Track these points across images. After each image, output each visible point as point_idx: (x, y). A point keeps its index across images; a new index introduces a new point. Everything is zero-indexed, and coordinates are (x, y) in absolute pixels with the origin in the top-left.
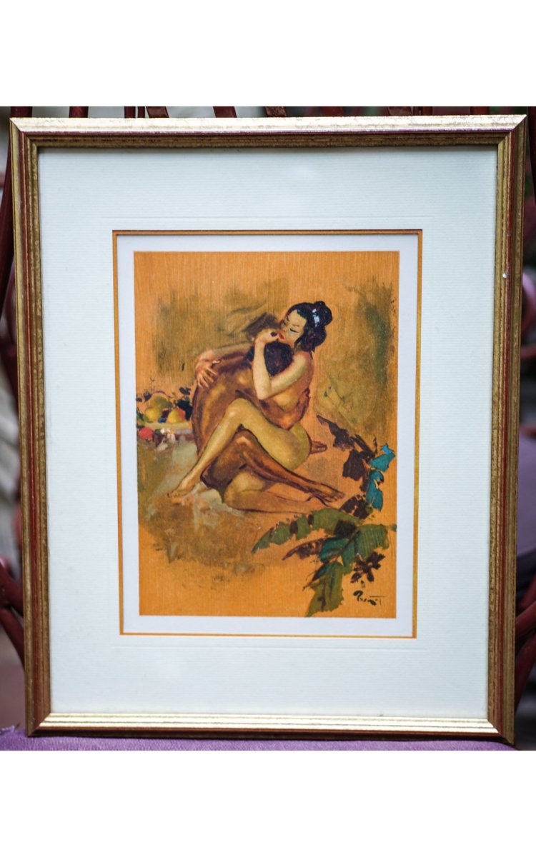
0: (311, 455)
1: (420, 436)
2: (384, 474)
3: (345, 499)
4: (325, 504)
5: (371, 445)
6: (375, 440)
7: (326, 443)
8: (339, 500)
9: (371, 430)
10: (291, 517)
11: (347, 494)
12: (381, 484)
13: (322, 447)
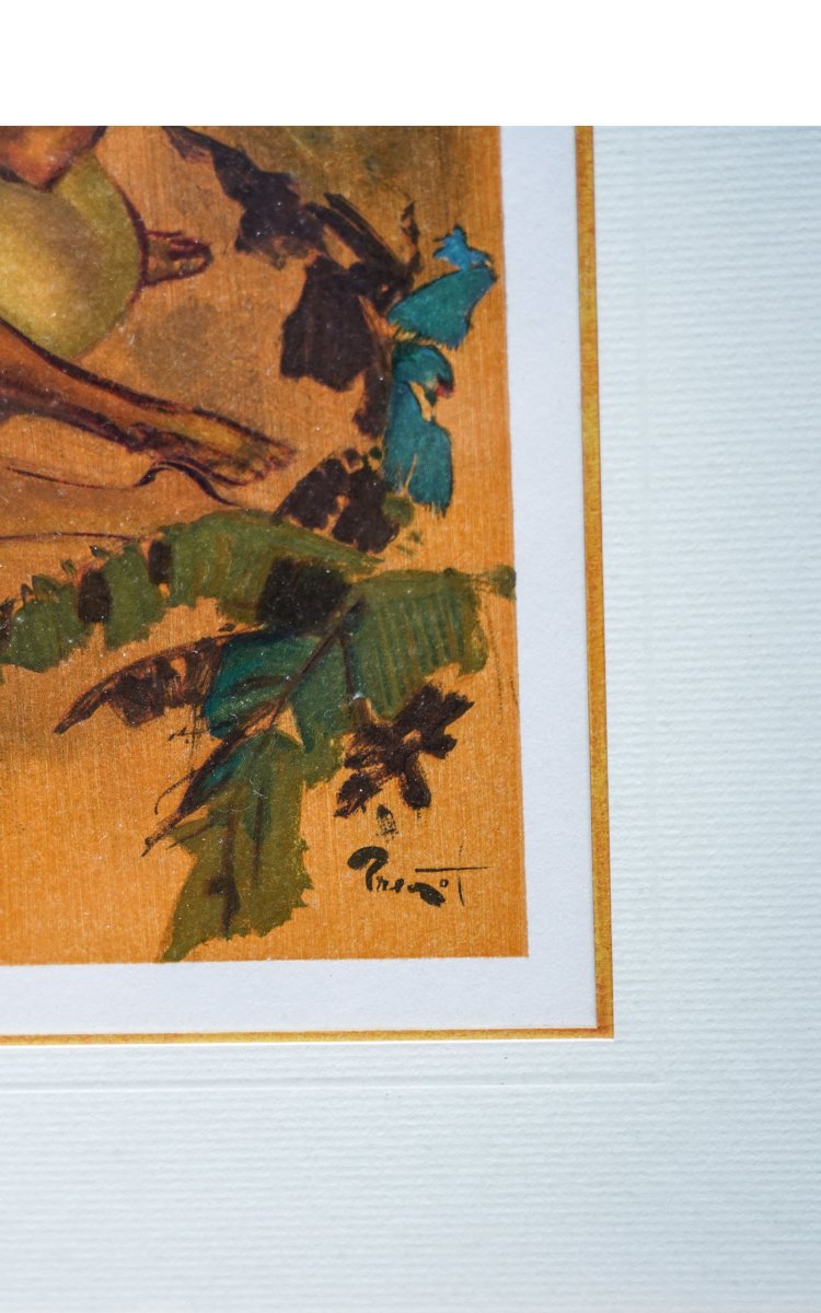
0: (146, 292)
1: (598, 182)
2: (452, 357)
3: (298, 472)
4: (215, 496)
5: (392, 237)
6: (409, 211)
7: (207, 239)
8: (273, 475)
9: (390, 171)
10: (81, 554)
11: (303, 447)
12: (442, 401)
13: (190, 253)
